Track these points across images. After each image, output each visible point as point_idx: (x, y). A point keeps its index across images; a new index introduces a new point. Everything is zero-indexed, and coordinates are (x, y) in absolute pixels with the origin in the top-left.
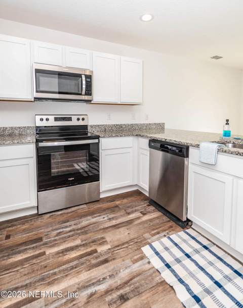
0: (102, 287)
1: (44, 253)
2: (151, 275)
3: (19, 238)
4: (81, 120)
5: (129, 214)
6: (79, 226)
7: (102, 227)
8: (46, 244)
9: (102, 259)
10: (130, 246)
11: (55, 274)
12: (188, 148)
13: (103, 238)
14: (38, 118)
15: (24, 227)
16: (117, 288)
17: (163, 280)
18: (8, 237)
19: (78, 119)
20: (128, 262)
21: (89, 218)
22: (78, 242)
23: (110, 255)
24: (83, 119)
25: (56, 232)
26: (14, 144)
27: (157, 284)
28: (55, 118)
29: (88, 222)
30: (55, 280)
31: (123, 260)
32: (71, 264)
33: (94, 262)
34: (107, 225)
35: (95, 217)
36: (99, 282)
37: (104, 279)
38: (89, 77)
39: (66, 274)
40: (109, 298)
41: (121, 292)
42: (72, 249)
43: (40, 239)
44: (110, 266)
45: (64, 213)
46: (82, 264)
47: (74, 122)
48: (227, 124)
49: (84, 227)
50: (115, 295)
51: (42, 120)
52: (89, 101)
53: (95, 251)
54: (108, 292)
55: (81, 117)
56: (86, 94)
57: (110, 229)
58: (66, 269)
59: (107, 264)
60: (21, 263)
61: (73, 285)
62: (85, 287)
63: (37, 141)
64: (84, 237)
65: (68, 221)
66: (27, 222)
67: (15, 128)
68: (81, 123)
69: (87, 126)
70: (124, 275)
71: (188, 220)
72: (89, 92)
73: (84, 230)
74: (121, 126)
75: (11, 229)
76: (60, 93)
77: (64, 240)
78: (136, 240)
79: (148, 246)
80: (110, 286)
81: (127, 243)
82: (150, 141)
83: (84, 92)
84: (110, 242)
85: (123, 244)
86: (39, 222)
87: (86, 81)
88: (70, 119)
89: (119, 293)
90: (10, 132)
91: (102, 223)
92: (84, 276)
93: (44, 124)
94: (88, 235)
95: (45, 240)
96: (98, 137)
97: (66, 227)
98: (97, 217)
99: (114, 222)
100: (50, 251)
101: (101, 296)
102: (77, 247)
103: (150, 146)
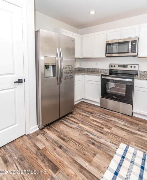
0: (92, 136)
1: (89, 117)
2: (111, 151)
3: (89, 110)
4: (133, 67)
6: (108, 119)
7: (116, 125)
9: (102, 131)
10: (118, 138)
11: (86, 123)
13: (111, 128)
15: (93, 108)
16: (95, 141)
17: (113, 156)
18: (87, 108)
20: (109, 140)
21: (117, 119)
22: (101, 122)
23: (106, 133)
24: (135, 67)
25: (99, 115)
27: (109, 154)
28: (118, 65)
29: (113, 119)
30: (84, 124)
31: (108, 138)
32: (92, 125)
33: (98, 130)
35: (119, 120)
36: (93, 135)
37: (95, 135)
39: (88, 125)
40: (90, 139)
41: (95, 142)
42: (97, 122)
43: (93, 113)
44: (101, 135)
45: (109, 112)
46: (95, 127)
47: (129, 68)
49: (110, 120)
50: (92, 141)
53: (103, 128)
54: (91, 138)
57: (119, 128)
58: (89, 125)
59: (101, 134)
60: (83, 115)
61: (86, 129)
62: (88, 132)
64: (105, 122)
65: (107, 114)
66: (95, 107)
68: (133, 69)
69: (137, 71)
70: (102, 141)
73: (108, 121)
75: (90, 106)
77: (98, 118)
78: (124, 139)
80: (94, 138)
81: (118, 136)
83: (130, 51)
84: (112, 131)
85: (116, 135)
88: (126, 66)
89: (94, 142)
91: (119, 124)
94: (107, 123)
95: (94, 114)
97: (104, 116)
98: (120, 121)
99: (125, 127)
100: (91, 118)
101: (89, 137)
102: (99, 123)
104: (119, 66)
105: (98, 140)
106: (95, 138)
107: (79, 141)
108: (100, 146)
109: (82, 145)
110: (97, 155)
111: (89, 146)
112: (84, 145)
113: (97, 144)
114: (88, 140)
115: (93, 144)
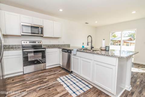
1: (26, 83)
4: (39, 43)
5: (55, 72)
6: (38, 76)
8: (27, 81)
9: (45, 82)
12: (71, 51)
13: (46, 78)
14: (23, 42)
15: (19, 78)
18: (13, 80)
19: (38, 42)
20: (52, 82)
22: (38, 79)
23: (47, 81)
24: (40, 43)
25: (30, 78)
26: (14, 50)
27: (59, 85)
33: (42, 83)
34: (48, 75)
36: (43, 86)
38: (42, 28)
42: (35, 81)
43: (25, 80)
44: (47, 83)
46: (38, 84)
47: (37, 43)
48: (83, 44)
51: (24, 42)
52: (42, 36)
53: (43, 81)
54: (45, 88)
55: (39, 42)
56: (41, 34)
58: (33, 85)
63: (23, 49)
67: (14, 45)
68: (39, 44)
69: (42, 45)
70: (50, 84)
71: (72, 71)
72: (42, 33)
74: (54, 45)
76: (31, 33)
78: (56, 77)
79: (59, 78)
81: (53, 78)
82: (62, 49)
83: (40, 33)
84: (48, 78)
86: (24, 76)
87: (41, 30)
88: (35, 42)
89: (48, 88)
90: (12, 46)
91: (46, 74)
92: (39, 86)
93: (25, 44)
94: (41, 78)
96: (45, 48)
99: (50, 74)
101: (43, 89)
103: (62, 51)
104: (30, 42)
105: (49, 85)
106: (46, 86)
107: (42, 94)
108: (53, 86)
109: (46, 93)
110: (57, 89)
111: (49, 91)
112: (47, 92)
113: (51, 87)
114: (45, 90)
115: (49, 88)
